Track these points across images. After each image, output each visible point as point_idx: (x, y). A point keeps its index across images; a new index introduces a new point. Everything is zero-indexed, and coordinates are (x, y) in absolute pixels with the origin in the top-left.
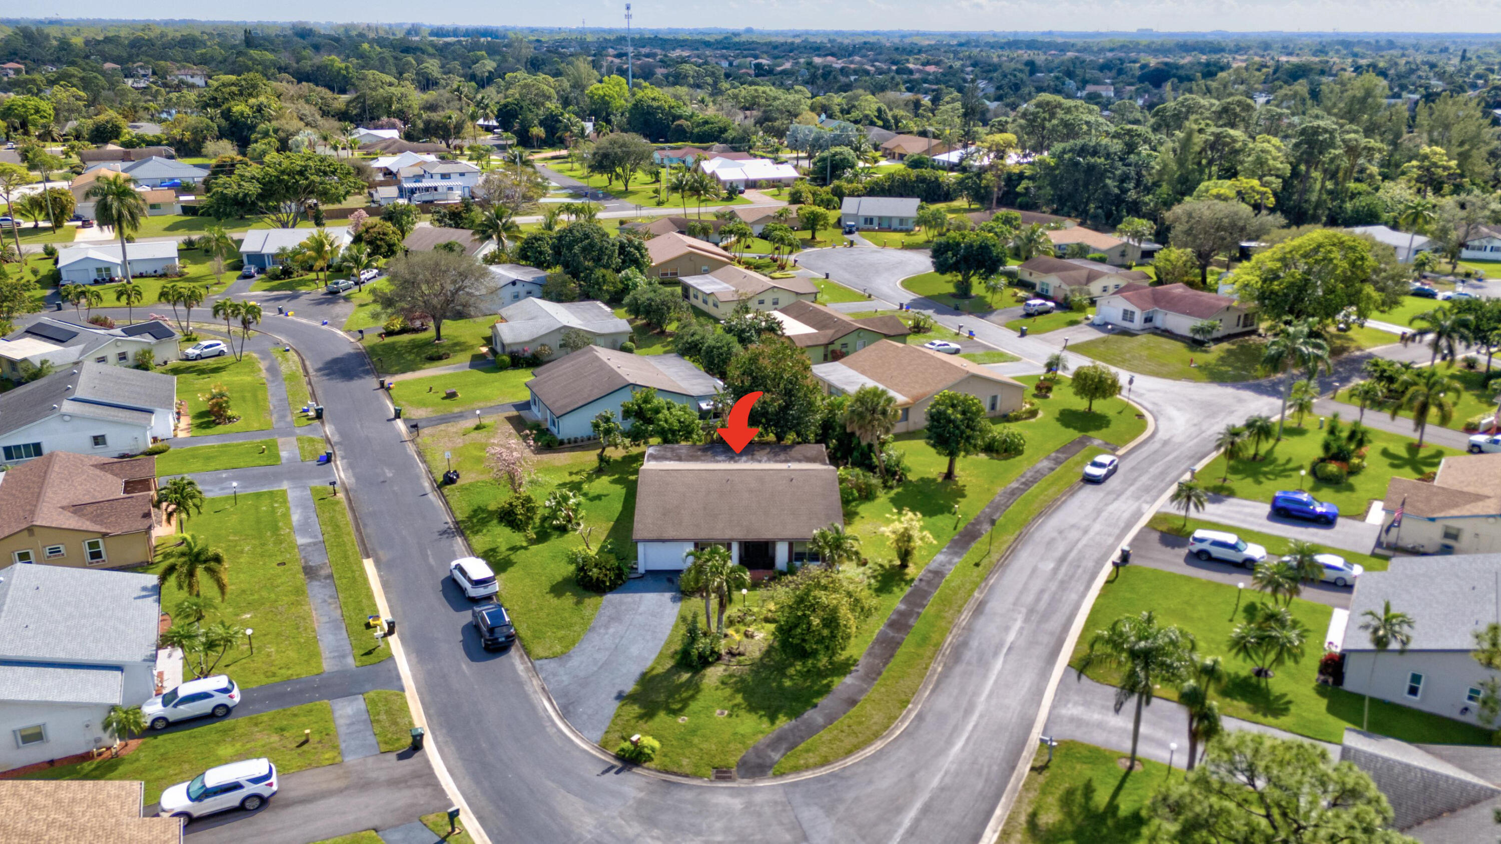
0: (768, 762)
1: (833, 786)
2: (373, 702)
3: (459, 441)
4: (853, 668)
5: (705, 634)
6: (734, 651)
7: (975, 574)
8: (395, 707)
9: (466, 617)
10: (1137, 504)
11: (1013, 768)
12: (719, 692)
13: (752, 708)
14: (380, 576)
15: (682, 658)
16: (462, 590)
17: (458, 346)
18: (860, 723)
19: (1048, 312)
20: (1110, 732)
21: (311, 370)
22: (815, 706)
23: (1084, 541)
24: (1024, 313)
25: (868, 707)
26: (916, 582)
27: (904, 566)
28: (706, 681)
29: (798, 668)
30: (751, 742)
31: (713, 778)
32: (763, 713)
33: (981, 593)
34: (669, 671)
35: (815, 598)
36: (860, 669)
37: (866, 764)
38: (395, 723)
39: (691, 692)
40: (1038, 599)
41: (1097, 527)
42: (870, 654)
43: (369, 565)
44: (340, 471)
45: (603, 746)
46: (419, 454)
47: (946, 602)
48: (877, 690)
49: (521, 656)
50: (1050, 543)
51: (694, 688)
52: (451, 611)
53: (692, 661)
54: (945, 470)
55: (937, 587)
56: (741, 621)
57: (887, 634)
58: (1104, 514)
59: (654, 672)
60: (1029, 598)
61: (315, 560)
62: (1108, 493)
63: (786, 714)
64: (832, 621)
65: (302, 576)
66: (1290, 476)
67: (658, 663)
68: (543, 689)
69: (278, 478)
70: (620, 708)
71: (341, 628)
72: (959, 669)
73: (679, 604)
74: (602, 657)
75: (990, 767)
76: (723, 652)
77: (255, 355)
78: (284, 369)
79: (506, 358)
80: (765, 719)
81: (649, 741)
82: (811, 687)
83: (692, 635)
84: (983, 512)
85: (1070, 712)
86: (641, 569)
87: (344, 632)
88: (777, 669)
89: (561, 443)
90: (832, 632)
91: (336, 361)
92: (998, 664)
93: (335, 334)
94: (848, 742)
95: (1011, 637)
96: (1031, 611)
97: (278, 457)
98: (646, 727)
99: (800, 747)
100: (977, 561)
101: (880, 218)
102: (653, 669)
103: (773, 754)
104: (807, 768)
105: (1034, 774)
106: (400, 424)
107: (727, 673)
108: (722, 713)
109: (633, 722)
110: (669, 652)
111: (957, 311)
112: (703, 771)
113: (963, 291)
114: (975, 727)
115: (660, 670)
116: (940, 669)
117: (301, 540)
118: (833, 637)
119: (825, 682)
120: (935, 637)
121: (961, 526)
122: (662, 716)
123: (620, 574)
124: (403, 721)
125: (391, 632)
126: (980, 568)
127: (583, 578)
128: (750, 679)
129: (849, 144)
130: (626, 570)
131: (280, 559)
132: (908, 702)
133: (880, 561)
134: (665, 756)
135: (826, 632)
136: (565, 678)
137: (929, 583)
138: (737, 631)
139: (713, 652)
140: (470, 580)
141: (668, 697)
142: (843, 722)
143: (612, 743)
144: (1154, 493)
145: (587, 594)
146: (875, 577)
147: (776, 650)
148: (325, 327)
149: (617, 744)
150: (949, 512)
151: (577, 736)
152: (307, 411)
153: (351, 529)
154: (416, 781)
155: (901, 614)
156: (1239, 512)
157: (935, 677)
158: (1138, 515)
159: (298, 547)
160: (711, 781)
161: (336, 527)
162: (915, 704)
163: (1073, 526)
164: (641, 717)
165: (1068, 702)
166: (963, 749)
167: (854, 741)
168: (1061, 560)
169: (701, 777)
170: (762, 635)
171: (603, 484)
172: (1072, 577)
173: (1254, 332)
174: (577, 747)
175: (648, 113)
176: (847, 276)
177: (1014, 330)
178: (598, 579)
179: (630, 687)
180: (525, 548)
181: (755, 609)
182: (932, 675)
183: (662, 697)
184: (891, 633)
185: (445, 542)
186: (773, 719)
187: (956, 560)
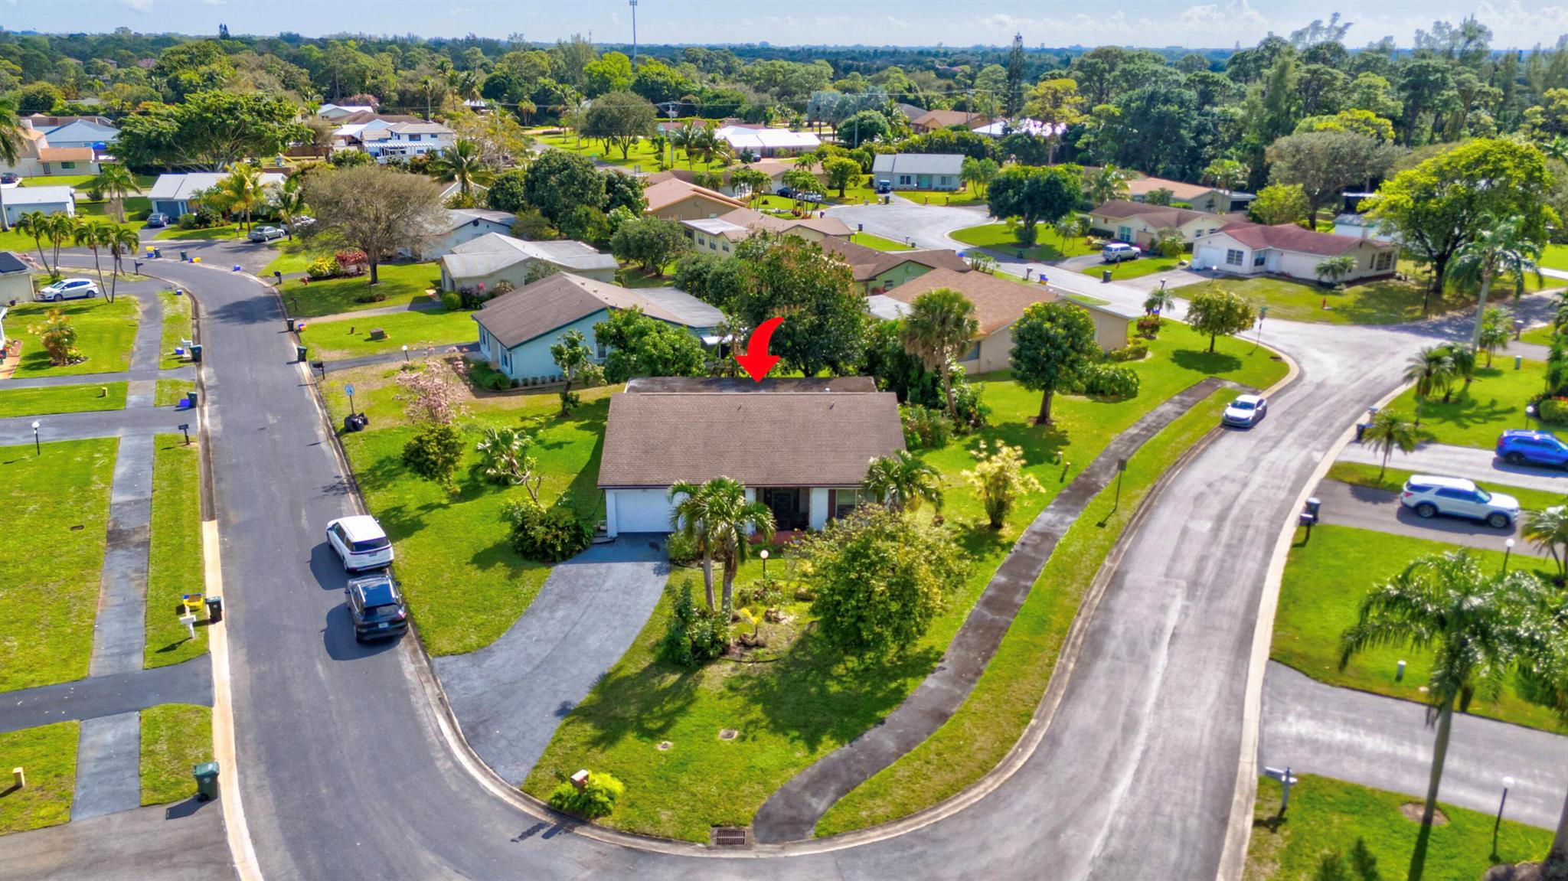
0: (807, 814)
1: (921, 855)
2: (153, 724)
3: (378, 385)
4: (936, 665)
5: (703, 615)
6: (749, 641)
7: (1101, 537)
8: (188, 730)
9: (337, 597)
10: (1304, 453)
11: (1224, 822)
12: (724, 702)
13: (778, 727)
14: (222, 543)
15: (667, 652)
16: (339, 559)
17: (398, 289)
18: (958, 749)
19: (1132, 258)
20: (1371, 761)
21: (203, 314)
22: (882, 722)
23: (1246, 495)
24: (1103, 259)
25: (967, 723)
26: (1017, 547)
27: (996, 525)
28: (704, 685)
29: (850, 665)
30: (777, 782)
31: (712, 844)
32: (796, 734)
33: (1114, 561)
34: (645, 670)
35: (877, 552)
36: (948, 665)
37: (973, 817)
38: (180, 756)
39: (679, 703)
40: (1200, 569)
41: (1258, 479)
42: (960, 644)
43: (210, 531)
44: (205, 419)
45: (527, 792)
46: (320, 399)
47: (1065, 572)
48: (976, 698)
49: (414, 652)
50: (1199, 498)
51: (686, 696)
52: (317, 589)
53: (682, 656)
54: (1036, 412)
55: (1049, 553)
56: (760, 598)
57: (983, 616)
58: (1264, 464)
59: (622, 674)
60: (1187, 566)
61: (128, 523)
62: (1262, 440)
63: (834, 736)
64: (905, 587)
65: (103, 543)
66: (1503, 419)
67: (629, 660)
68: (441, 700)
69: (113, 424)
70: (562, 728)
71: (139, 613)
72: (1102, 666)
73: (667, 577)
74: (540, 652)
75: (1184, 820)
76: (731, 642)
77: (134, 298)
78: (168, 311)
79: (456, 297)
80: (800, 744)
81: (604, 782)
82: (872, 693)
83: (683, 614)
84: (1096, 461)
85: (1294, 730)
86: (612, 532)
87: (141, 620)
88: (818, 668)
89: (515, 384)
90: (904, 605)
91: (238, 305)
92: (1161, 658)
93: (246, 280)
94: (939, 780)
95: (1172, 620)
96: (1194, 585)
97: (124, 401)
98: (602, 758)
99: (859, 790)
100: (1100, 519)
101: (919, 176)
102: (620, 668)
103: (814, 801)
104: (874, 824)
105: (1263, 832)
106: (304, 368)
107: (737, 674)
108: (729, 736)
109: (581, 750)
110: (647, 644)
111: (1021, 258)
112: (696, 831)
113: (1027, 238)
114: (1146, 752)
115: (631, 670)
116: (1071, 666)
117: (117, 498)
118: (906, 614)
119: (893, 685)
120: (1057, 620)
121: (1069, 478)
122: (630, 738)
123: (578, 535)
124: (193, 753)
125: (216, 617)
126: (1107, 529)
127: (522, 541)
128: (774, 682)
129: (880, 108)
130: (587, 530)
131: (77, 521)
132: (1030, 716)
133: (960, 519)
134: (632, 805)
135: (895, 607)
136: (478, 683)
137: (1035, 548)
138: (754, 613)
139: (715, 641)
140: (349, 544)
141: (642, 711)
142: (927, 747)
143: (543, 786)
144: (1325, 439)
145: (529, 564)
146: (956, 540)
147: (815, 640)
148: (237, 273)
149: (551, 787)
150: (1051, 461)
151: (486, 773)
152: (182, 352)
153: (199, 485)
154: (189, 857)
155: (1000, 588)
156: (1449, 460)
157: (1067, 678)
158: (1309, 467)
159: (111, 505)
160: (709, 848)
161: (175, 480)
162: (1042, 719)
163: (1225, 478)
164: (595, 742)
165: (1286, 713)
166: (1133, 790)
167: (949, 777)
168: (1221, 519)
169: (691, 842)
170: (791, 618)
171: (568, 429)
172: (1241, 540)
173: (1392, 276)
174: (483, 792)
176: (883, 228)
177: (1095, 276)
178: (544, 541)
179: (581, 696)
180: (445, 507)
181: (782, 583)
182: (1060, 675)
183: (632, 711)
184: (989, 616)
185: (330, 500)
186: (812, 743)
187: (1069, 519)
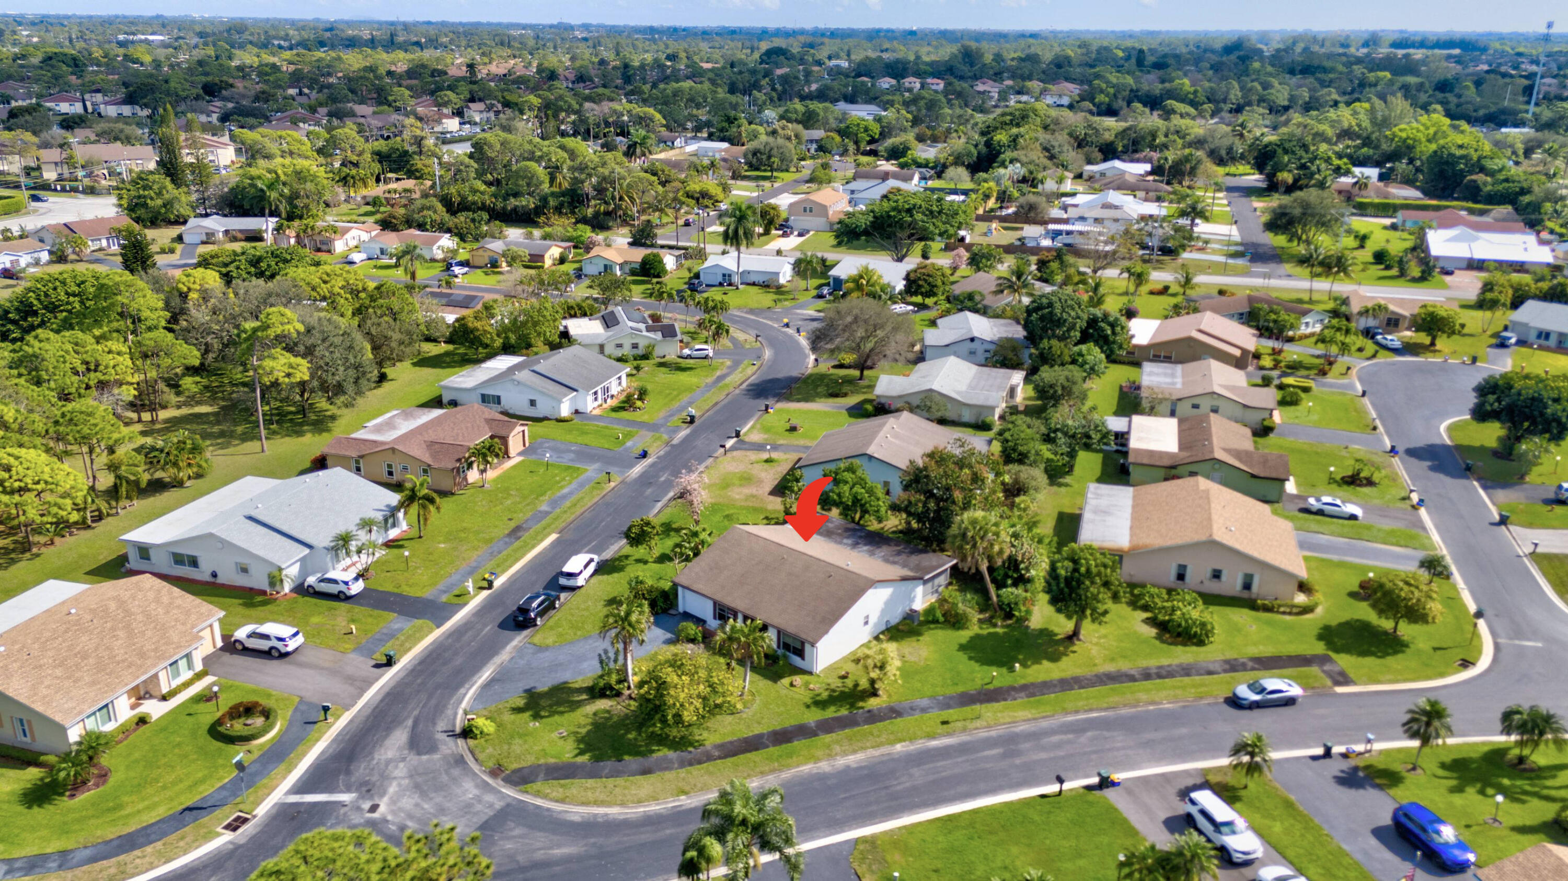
0: (531, 779)
3: (740, 467)
4: (691, 749)
6: (633, 695)
8: (417, 635)
12: (582, 719)
13: (582, 739)
14: (544, 549)
22: (620, 761)
26: (860, 711)
27: (874, 693)
31: (488, 770)
32: (582, 746)
34: (580, 688)
36: (695, 753)
38: (402, 645)
39: (568, 709)
42: (721, 746)
43: (550, 538)
47: (857, 737)
49: (526, 637)
51: (574, 707)
57: (762, 738)
59: (571, 685)
61: (529, 524)
63: (594, 755)
65: (507, 531)
67: (583, 681)
68: (502, 663)
69: (599, 459)
70: (518, 697)
76: (625, 692)
77: (728, 363)
78: (729, 379)
79: (870, 408)
80: (577, 750)
81: (485, 726)
82: (641, 746)
84: (1046, 681)
86: (681, 609)
88: (641, 723)
99: (563, 781)
101: (1561, 334)
102: (574, 682)
103: (541, 776)
104: (545, 796)
107: (608, 709)
108: (561, 733)
113: (1508, 449)
117: (543, 507)
120: (795, 759)
121: (996, 685)
122: (527, 714)
124: (407, 646)
125: (489, 588)
126: (943, 726)
131: (514, 515)
134: (487, 741)
136: (522, 662)
141: (550, 704)
150: (1010, 667)
151: (469, 702)
153: (581, 510)
154: (359, 683)
155: (800, 727)
159: (535, 511)
160: (484, 771)
161: (574, 506)
164: (514, 709)
169: (483, 765)
175: (1447, 163)
179: (544, 686)
183: (547, 703)
184: (765, 738)
186: (580, 754)
187: (935, 709)
